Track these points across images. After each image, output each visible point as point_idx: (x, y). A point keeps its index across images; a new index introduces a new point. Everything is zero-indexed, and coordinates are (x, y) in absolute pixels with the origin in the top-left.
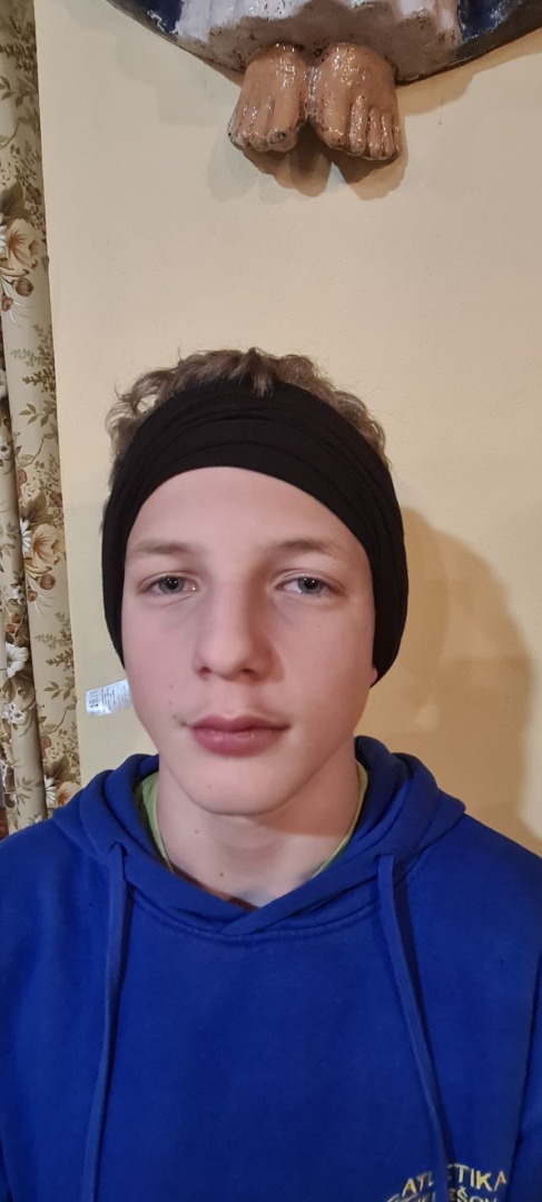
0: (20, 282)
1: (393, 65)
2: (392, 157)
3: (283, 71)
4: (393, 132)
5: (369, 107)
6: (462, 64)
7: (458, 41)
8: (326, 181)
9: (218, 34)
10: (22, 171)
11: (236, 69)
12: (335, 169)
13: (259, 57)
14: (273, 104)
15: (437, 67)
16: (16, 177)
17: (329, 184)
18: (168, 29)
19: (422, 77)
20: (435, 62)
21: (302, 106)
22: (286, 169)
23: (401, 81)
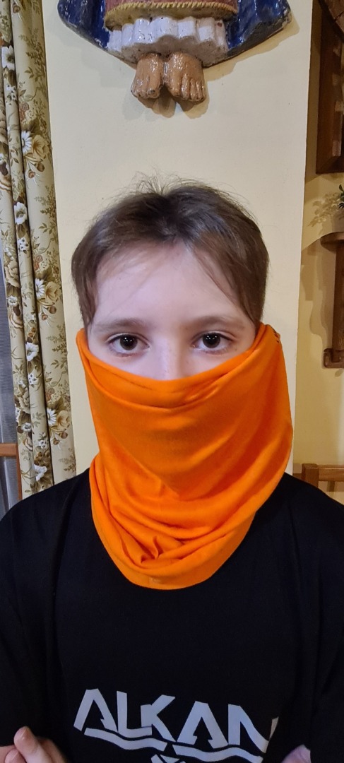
0: (38, 165)
1: (200, 60)
2: (202, 99)
3: (153, 64)
4: (202, 89)
5: (190, 79)
6: (230, 59)
7: (227, 50)
8: (174, 110)
9: (126, 49)
10: (38, 112)
11: (134, 62)
12: (178, 105)
13: (143, 58)
14: (149, 78)
15: (219, 60)
16: (36, 115)
17: (176, 112)
18: (104, 47)
19: (213, 65)
20: (219, 58)
21: (162, 79)
22: (157, 105)
23: (204, 66)
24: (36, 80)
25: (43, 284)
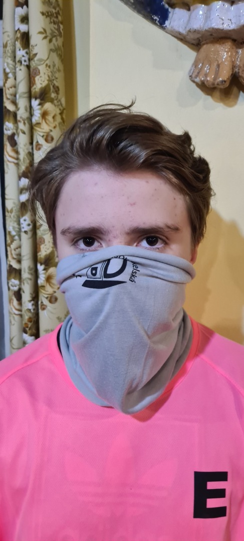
0: (47, 136)
3: (225, 51)
8: (238, 100)
9: (192, 31)
10: (51, 77)
11: (195, 45)
12: (241, 94)
14: (219, 66)
16: (48, 80)
18: (161, 24)
21: (233, 67)
22: (217, 94)
24: (50, 41)
25: (44, 270)
